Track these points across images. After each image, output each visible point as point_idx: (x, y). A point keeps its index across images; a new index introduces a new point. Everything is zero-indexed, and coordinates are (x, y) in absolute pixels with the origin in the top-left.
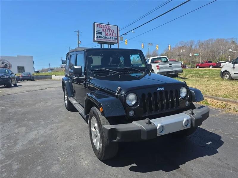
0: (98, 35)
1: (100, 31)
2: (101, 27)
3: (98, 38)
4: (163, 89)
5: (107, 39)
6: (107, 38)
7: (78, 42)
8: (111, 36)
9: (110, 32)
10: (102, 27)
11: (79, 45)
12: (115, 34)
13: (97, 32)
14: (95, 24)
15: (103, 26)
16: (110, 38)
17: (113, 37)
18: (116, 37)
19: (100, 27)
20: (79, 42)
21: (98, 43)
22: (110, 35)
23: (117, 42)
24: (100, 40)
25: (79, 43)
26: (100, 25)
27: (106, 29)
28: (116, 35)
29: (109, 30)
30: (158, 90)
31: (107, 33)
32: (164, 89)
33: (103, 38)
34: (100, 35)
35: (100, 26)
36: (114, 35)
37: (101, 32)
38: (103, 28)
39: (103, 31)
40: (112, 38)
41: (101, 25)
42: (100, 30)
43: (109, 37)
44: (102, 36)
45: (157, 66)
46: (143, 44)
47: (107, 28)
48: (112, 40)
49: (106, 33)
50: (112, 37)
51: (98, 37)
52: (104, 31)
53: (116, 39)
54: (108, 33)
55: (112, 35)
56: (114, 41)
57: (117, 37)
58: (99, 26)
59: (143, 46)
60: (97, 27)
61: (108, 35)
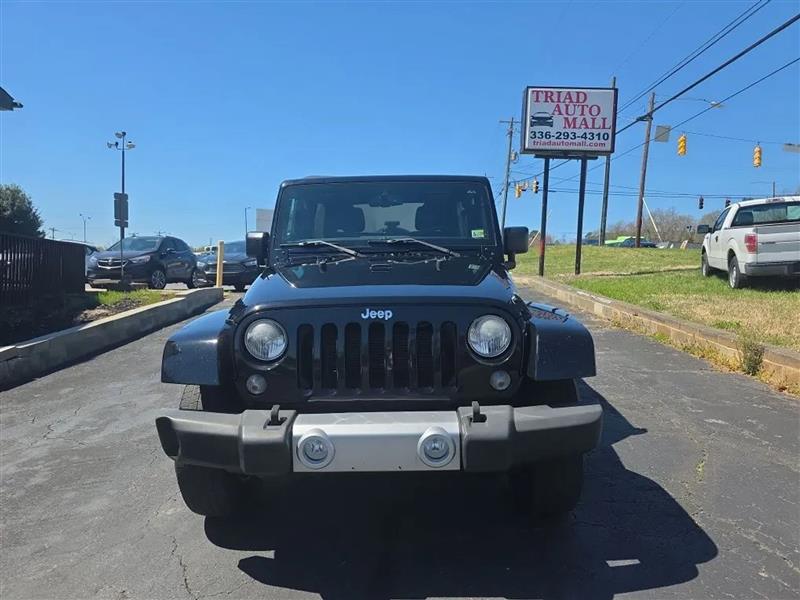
0: (537, 128)
1: (547, 116)
2: (552, 101)
3: (537, 140)
4: (388, 315)
5: (569, 140)
6: (571, 136)
7: (510, 156)
8: (587, 127)
9: (582, 114)
10: (555, 98)
11: (512, 164)
12: (604, 119)
13: (534, 118)
14: (530, 90)
15: (559, 96)
16: (584, 136)
17: (594, 131)
18: (604, 131)
19: (546, 101)
20: (513, 155)
21: (537, 156)
22: (583, 126)
23: (608, 147)
24: (545, 144)
25: (513, 158)
26: (546, 92)
27: (567, 106)
28: (609, 123)
29: (579, 110)
30: (367, 316)
31: (570, 120)
32: (390, 316)
33: (553, 139)
34: (545, 129)
35: (548, 97)
36: (599, 122)
37: (550, 118)
38: (559, 101)
39: (557, 113)
40: (589, 136)
41: (552, 92)
42: (547, 109)
43: (579, 133)
44: (553, 131)
45: (750, 240)
46: (757, 149)
47: (571, 101)
48: (588, 141)
49: (566, 119)
50: (588, 131)
51: (538, 135)
52: (560, 114)
53: (605, 137)
54: (575, 119)
55: (590, 125)
56: (596, 145)
57: (610, 132)
58: (542, 97)
59: (757, 155)
60: (537, 101)
61: (574, 127)
